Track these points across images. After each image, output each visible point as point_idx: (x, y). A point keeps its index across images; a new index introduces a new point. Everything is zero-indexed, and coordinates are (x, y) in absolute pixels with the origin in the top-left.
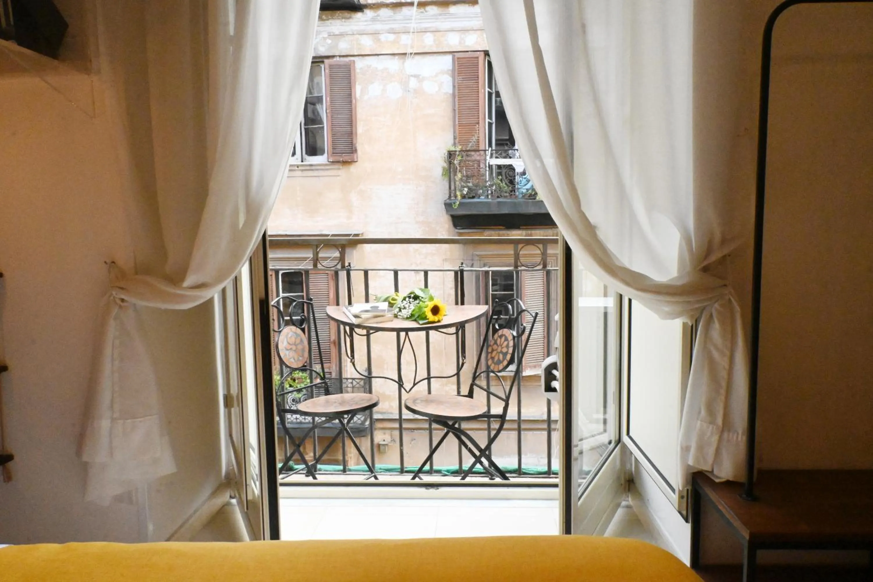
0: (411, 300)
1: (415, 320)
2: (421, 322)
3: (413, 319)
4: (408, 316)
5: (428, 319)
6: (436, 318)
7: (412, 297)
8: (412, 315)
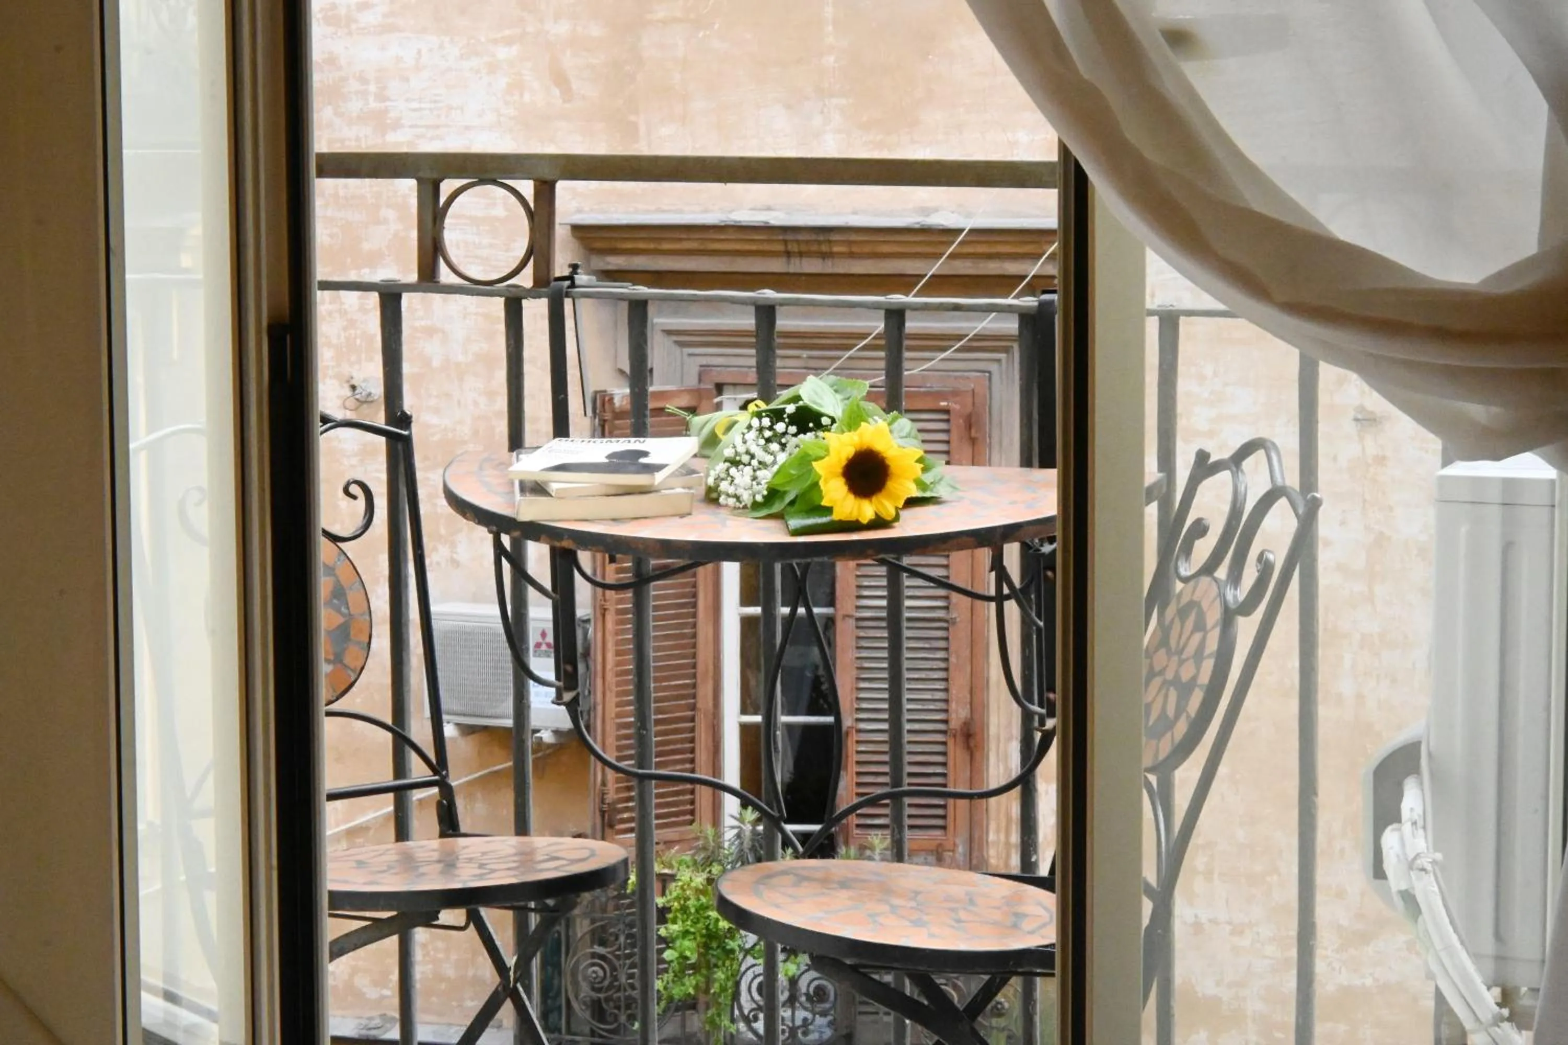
0: (780, 427)
1: (779, 516)
2: (795, 522)
3: (777, 508)
4: (759, 498)
5: (829, 510)
6: (866, 510)
7: (789, 416)
8: (773, 494)
